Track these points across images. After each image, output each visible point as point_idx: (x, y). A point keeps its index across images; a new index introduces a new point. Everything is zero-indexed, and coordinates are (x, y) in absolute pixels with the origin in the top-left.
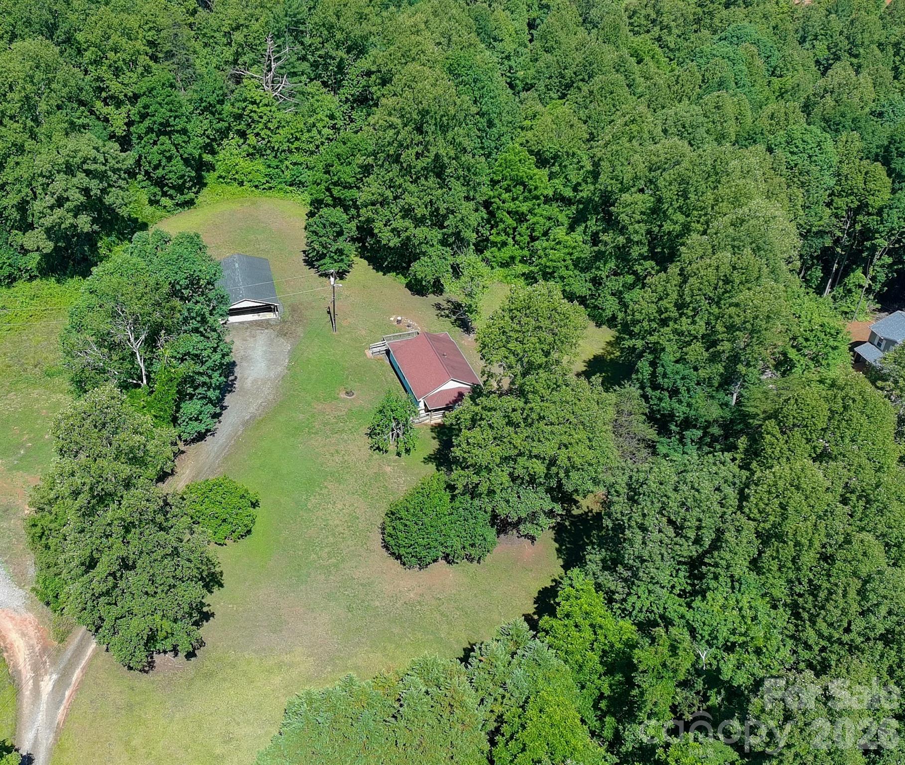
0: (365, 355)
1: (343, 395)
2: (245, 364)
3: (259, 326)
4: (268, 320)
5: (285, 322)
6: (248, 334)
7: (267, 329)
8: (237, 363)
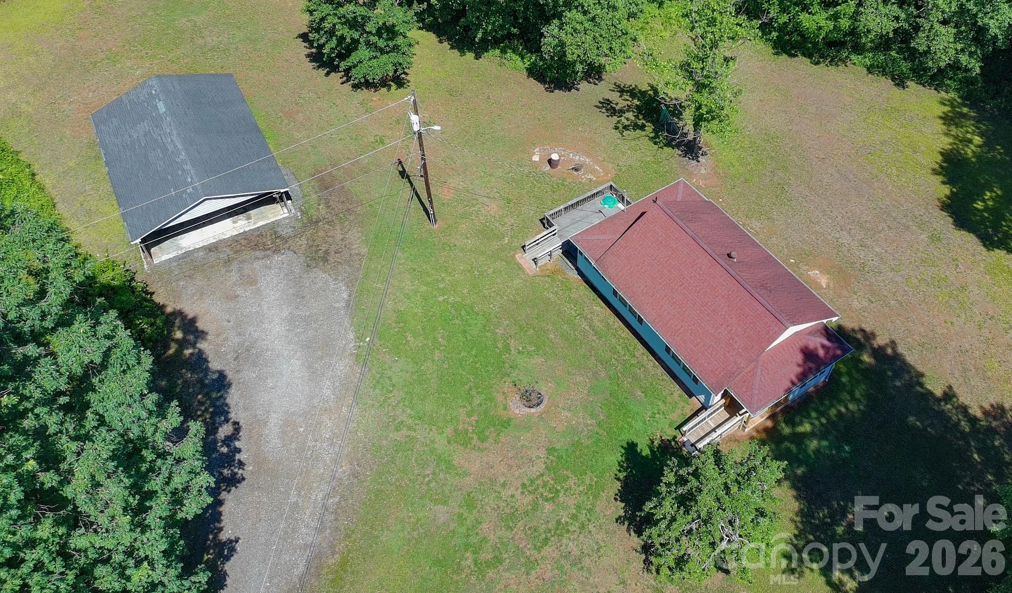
0: (520, 267)
1: (518, 410)
2: (249, 374)
3: (256, 247)
4: (273, 228)
5: (314, 223)
6: (234, 276)
7: (277, 251)
8: (230, 375)
